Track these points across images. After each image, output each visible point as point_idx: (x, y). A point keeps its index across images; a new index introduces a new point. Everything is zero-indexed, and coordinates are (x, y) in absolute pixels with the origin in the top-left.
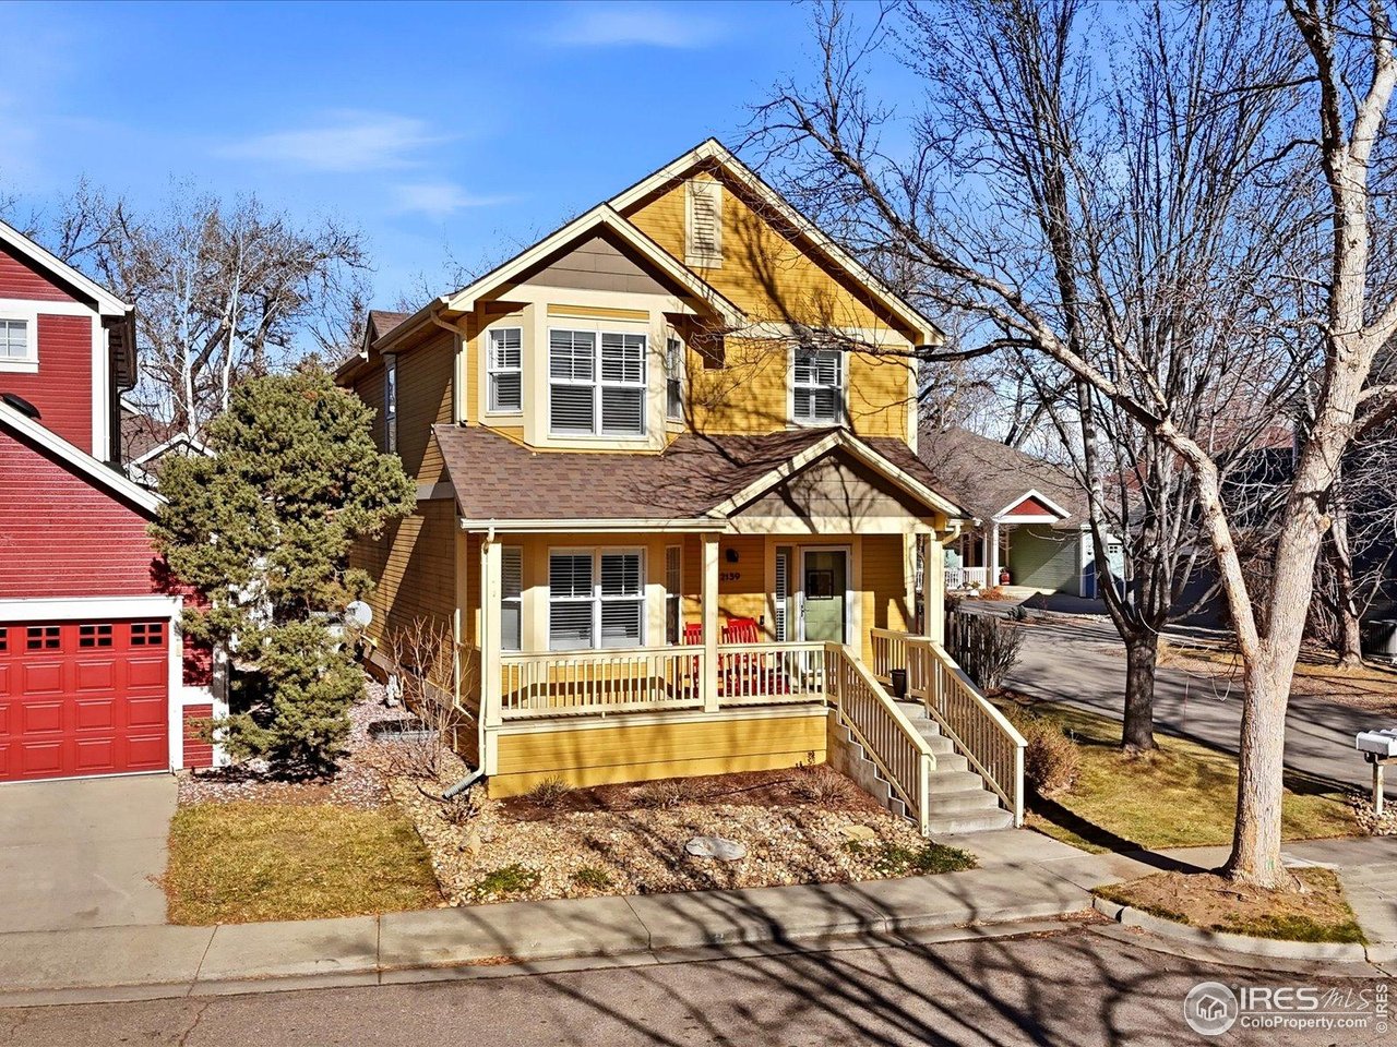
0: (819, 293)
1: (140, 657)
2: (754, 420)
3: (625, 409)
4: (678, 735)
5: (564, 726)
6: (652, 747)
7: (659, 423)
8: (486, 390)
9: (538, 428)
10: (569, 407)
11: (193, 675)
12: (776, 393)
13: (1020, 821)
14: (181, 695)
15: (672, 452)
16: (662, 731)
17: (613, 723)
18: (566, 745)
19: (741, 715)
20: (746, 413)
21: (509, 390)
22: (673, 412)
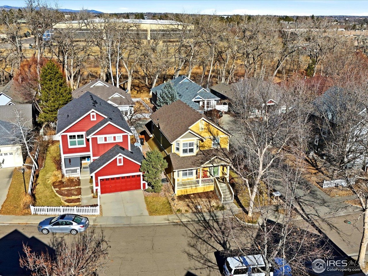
0: (217, 132)
1: (138, 178)
2: (208, 148)
3: (191, 150)
4: (198, 189)
5: (185, 188)
6: (195, 190)
7: (196, 151)
8: (175, 149)
9: (181, 154)
10: (185, 151)
11: (143, 180)
12: (211, 144)
13: (233, 201)
14: (142, 182)
15: (197, 155)
16: (196, 188)
17: (191, 188)
18: (185, 191)
19: (205, 186)
20: (207, 147)
21: (178, 149)
22: (197, 149)
